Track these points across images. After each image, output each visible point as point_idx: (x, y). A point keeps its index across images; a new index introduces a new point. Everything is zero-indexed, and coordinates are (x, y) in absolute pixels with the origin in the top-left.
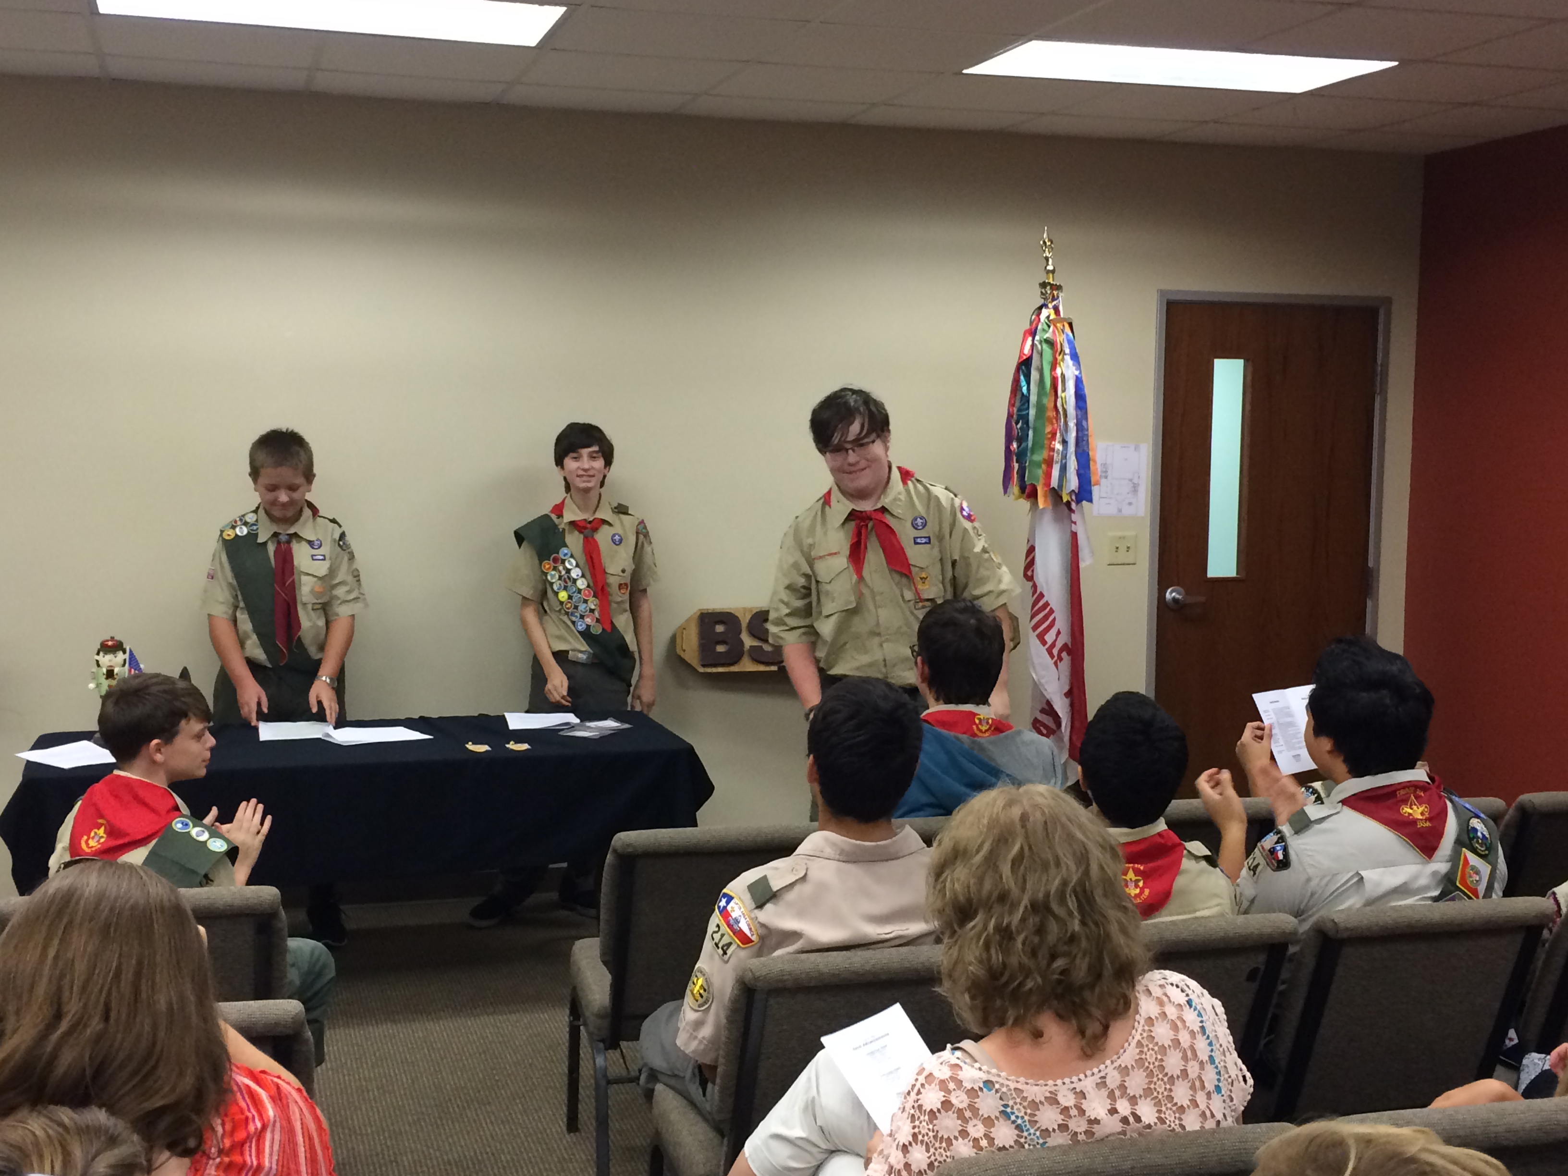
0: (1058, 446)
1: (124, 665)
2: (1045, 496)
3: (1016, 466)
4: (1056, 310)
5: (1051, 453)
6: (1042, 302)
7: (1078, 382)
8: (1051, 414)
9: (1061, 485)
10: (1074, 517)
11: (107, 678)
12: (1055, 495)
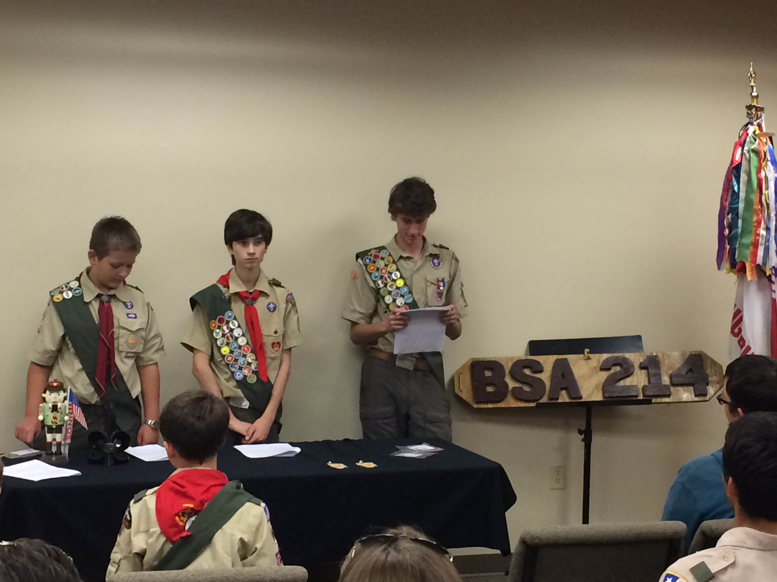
0: (763, 232)
1: (64, 402)
2: (752, 271)
3: (728, 247)
4: (759, 126)
5: (757, 238)
6: (748, 120)
8: (757, 207)
9: (765, 263)
10: (774, 287)
11: (52, 411)
12: (760, 270)
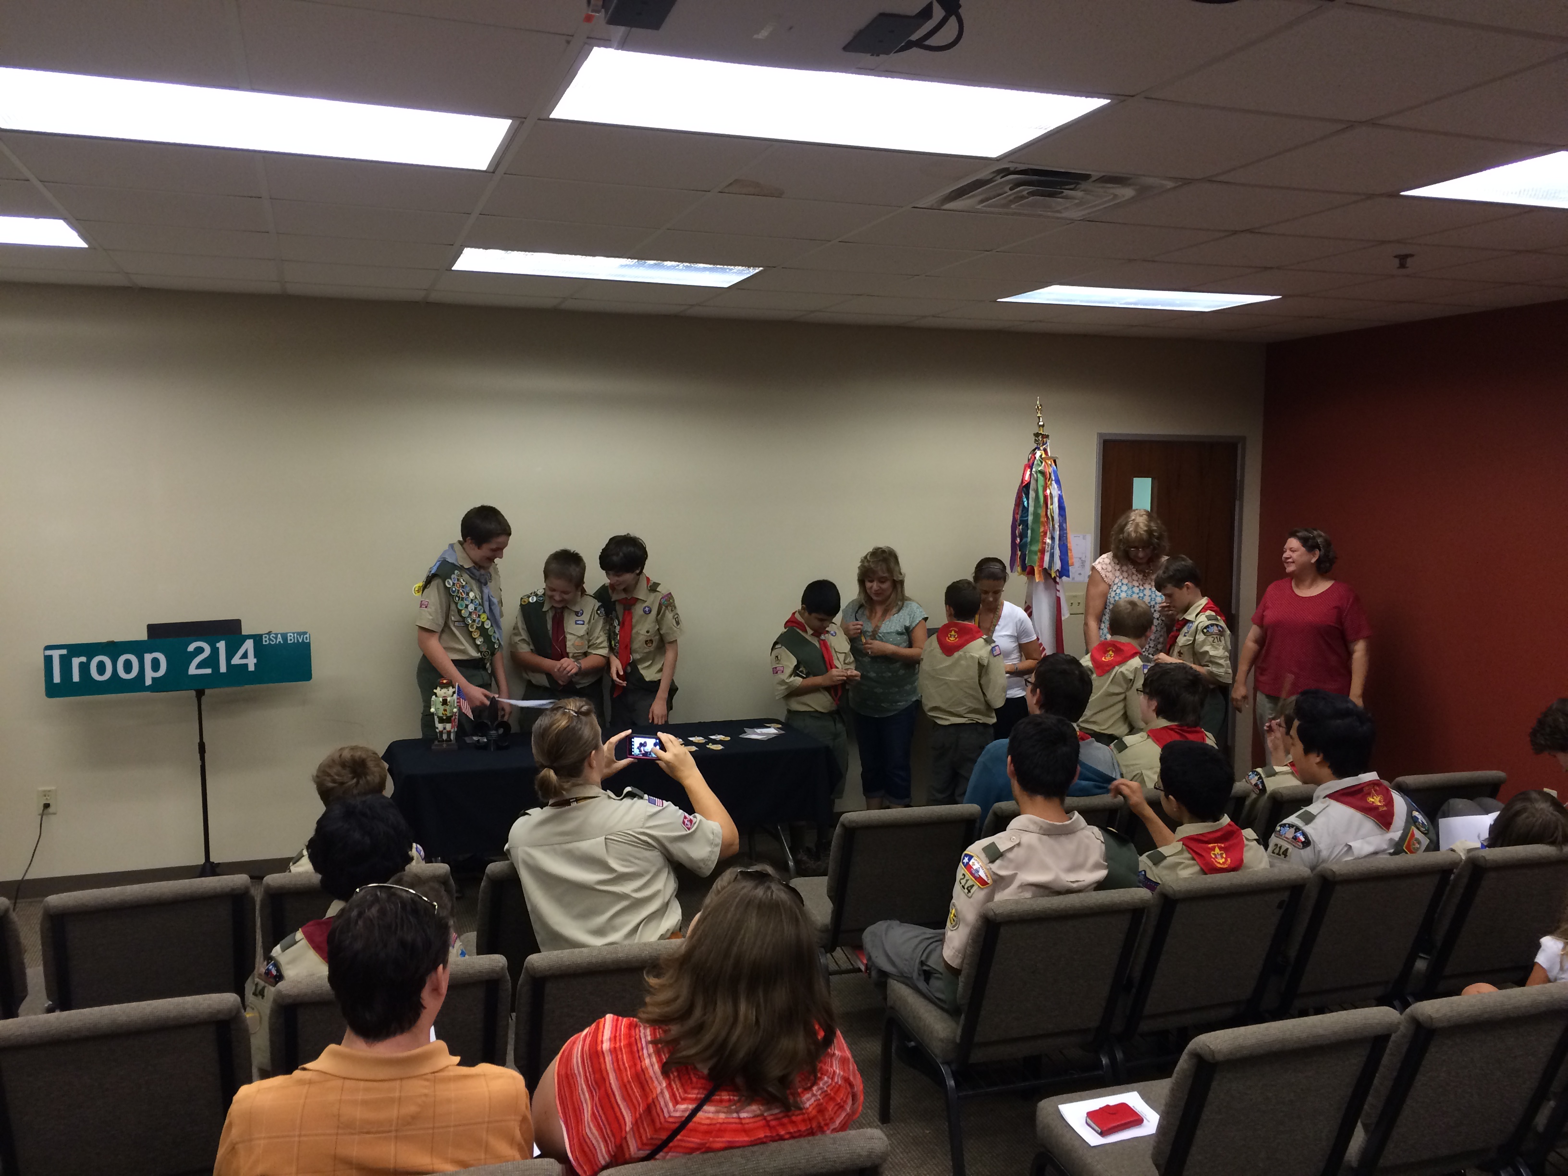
0: (1048, 541)
1: (453, 696)
2: (1039, 573)
3: (1019, 553)
4: (1045, 450)
5: (1043, 546)
6: (1035, 446)
7: (1060, 498)
8: (1043, 519)
9: (1050, 567)
10: (1058, 587)
11: (442, 705)
12: (1046, 573)
